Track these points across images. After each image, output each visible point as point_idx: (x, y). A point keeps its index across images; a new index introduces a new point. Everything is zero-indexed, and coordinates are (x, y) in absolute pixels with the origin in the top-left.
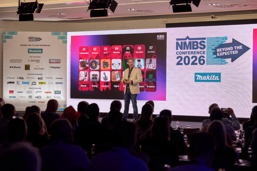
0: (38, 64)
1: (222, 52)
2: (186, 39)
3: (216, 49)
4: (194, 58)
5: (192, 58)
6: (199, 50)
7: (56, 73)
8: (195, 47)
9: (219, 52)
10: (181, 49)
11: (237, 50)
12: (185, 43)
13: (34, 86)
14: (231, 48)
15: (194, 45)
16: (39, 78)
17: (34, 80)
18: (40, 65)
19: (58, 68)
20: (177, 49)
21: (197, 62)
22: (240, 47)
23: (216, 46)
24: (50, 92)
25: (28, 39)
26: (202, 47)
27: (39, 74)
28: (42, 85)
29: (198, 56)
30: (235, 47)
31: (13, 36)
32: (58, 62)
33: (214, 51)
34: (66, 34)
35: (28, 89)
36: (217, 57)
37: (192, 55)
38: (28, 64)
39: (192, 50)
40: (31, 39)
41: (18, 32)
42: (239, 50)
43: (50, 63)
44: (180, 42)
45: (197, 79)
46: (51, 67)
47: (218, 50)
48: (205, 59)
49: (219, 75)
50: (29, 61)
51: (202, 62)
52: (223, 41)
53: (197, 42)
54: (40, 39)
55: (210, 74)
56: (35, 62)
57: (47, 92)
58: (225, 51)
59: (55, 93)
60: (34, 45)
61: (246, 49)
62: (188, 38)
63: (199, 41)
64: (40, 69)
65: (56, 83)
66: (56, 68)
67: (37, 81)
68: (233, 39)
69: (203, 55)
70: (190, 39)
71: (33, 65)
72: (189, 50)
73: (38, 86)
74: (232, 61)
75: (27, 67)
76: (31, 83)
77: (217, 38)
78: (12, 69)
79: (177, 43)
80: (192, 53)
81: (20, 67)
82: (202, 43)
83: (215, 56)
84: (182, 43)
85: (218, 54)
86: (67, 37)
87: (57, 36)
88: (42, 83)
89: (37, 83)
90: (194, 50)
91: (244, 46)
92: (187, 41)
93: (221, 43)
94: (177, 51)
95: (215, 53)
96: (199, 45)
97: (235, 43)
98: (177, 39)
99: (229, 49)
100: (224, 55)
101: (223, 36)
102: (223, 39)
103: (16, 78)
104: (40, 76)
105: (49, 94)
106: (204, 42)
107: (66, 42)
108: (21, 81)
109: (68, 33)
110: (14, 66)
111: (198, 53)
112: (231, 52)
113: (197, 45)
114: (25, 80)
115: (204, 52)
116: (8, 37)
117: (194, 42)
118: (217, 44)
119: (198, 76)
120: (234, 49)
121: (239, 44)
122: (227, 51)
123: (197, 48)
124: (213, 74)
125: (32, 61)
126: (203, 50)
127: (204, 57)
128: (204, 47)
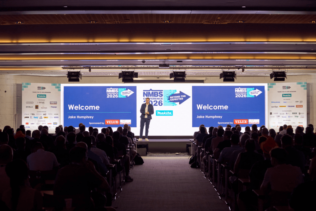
0: (43, 105)
1: (174, 98)
2: (150, 90)
3: (169, 97)
4: (156, 102)
5: (154, 101)
6: (158, 97)
7: (54, 111)
8: (156, 95)
9: (172, 99)
10: (147, 96)
11: (182, 97)
12: (149, 93)
13: (41, 120)
14: (179, 97)
15: (155, 94)
16: (44, 114)
17: (41, 116)
18: (45, 106)
19: (55, 107)
20: (144, 96)
21: (157, 104)
22: (185, 96)
23: (170, 95)
24: (51, 124)
25: (37, 88)
26: (161, 95)
27: (44, 112)
28: (46, 119)
29: (158, 101)
30: (182, 96)
31: (28, 85)
32: (56, 103)
33: (168, 98)
34: (60, 85)
35: (37, 122)
36: (170, 101)
37: (154, 100)
38: (37, 105)
39: (154, 97)
40: (39, 88)
41: (31, 83)
42: (184, 98)
43: (51, 104)
44: (146, 92)
45: (158, 114)
46: (51, 107)
47: (171, 97)
48: (162, 102)
49: (172, 112)
50: (38, 103)
51: (161, 104)
52: (174, 92)
53: (157, 93)
54: (44, 88)
55: (166, 111)
56: (41, 104)
57: (49, 124)
58: (175, 98)
59: (54, 124)
60: (41, 92)
61: (188, 97)
62: (151, 90)
63: (158, 92)
64: (44, 108)
65: (55, 117)
66: (54, 107)
67: (43, 116)
68: (180, 91)
69: (161, 100)
70: (152, 90)
71: (40, 106)
72: (152, 97)
73: (43, 119)
74: (180, 104)
75: (37, 107)
76: (39, 118)
77: (170, 90)
78: (27, 108)
79: (144, 93)
80: (154, 99)
81: (32, 107)
82: (161, 93)
83: (169, 101)
84: (147, 93)
85: (171, 100)
86: (60, 87)
87: (55, 86)
88: (46, 117)
89: (43, 117)
90: (155, 97)
91: (187, 95)
92: (151, 92)
93: (173, 93)
94: (144, 97)
95: (169, 99)
96: (158, 94)
97: (181, 93)
98: (144, 91)
99: (177, 97)
100: (175, 100)
101: (174, 89)
102: (174, 91)
103: (30, 114)
104: (44, 113)
105: (50, 125)
106: (162, 93)
107: (60, 90)
108: (33, 116)
109: (61, 84)
110: (28, 106)
111: (158, 99)
112: (179, 99)
113: (157, 94)
114: (36, 116)
115: (162, 99)
116: (25, 87)
117: (155, 93)
118: (170, 94)
119: (158, 112)
120: (181, 97)
121: (184, 94)
122: (177, 98)
123: (157, 96)
124: (168, 111)
125: (40, 103)
126: (161, 97)
127: (162, 101)
128: (162, 95)
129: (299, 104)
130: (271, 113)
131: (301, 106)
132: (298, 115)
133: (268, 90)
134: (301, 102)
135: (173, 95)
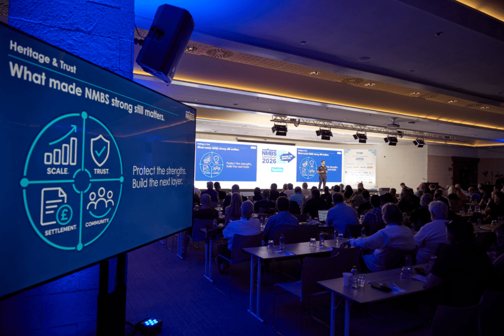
1: (284, 158)
3: (281, 156)
5: (270, 160)
6: (273, 156)
10: (265, 155)
14: (287, 156)
20: (262, 155)
21: (272, 162)
22: (292, 156)
29: (273, 159)
30: (289, 156)
36: (282, 160)
37: (270, 158)
39: (270, 156)
44: (264, 151)
48: (277, 161)
51: (275, 162)
55: (278, 168)
62: (268, 149)
63: (273, 151)
68: (289, 152)
69: (275, 159)
72: (268, 156)
74: (288, 162)
77: (282, 151)
79: (263, 152)
91: (293, 156)
92: (268, 151)
95: (281, 158)
97: (289, 154)
101: (285, 150)
102: (284, 152)
106: (276, 152)
113: (272, 153)
115: (276, 157)
118: (282, 154)
119: (273, 169)
121: (291, 154)
122: (286, 158)
124: (280, 168)
128: (276, 154)
129: (369, 166)
130: (346, 172)
131: (371, 168)
132: (368, 174)
133: (344, 154)
134: (371, 164)
135: (284, 155)
